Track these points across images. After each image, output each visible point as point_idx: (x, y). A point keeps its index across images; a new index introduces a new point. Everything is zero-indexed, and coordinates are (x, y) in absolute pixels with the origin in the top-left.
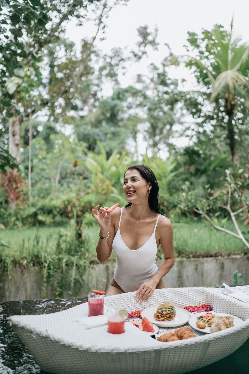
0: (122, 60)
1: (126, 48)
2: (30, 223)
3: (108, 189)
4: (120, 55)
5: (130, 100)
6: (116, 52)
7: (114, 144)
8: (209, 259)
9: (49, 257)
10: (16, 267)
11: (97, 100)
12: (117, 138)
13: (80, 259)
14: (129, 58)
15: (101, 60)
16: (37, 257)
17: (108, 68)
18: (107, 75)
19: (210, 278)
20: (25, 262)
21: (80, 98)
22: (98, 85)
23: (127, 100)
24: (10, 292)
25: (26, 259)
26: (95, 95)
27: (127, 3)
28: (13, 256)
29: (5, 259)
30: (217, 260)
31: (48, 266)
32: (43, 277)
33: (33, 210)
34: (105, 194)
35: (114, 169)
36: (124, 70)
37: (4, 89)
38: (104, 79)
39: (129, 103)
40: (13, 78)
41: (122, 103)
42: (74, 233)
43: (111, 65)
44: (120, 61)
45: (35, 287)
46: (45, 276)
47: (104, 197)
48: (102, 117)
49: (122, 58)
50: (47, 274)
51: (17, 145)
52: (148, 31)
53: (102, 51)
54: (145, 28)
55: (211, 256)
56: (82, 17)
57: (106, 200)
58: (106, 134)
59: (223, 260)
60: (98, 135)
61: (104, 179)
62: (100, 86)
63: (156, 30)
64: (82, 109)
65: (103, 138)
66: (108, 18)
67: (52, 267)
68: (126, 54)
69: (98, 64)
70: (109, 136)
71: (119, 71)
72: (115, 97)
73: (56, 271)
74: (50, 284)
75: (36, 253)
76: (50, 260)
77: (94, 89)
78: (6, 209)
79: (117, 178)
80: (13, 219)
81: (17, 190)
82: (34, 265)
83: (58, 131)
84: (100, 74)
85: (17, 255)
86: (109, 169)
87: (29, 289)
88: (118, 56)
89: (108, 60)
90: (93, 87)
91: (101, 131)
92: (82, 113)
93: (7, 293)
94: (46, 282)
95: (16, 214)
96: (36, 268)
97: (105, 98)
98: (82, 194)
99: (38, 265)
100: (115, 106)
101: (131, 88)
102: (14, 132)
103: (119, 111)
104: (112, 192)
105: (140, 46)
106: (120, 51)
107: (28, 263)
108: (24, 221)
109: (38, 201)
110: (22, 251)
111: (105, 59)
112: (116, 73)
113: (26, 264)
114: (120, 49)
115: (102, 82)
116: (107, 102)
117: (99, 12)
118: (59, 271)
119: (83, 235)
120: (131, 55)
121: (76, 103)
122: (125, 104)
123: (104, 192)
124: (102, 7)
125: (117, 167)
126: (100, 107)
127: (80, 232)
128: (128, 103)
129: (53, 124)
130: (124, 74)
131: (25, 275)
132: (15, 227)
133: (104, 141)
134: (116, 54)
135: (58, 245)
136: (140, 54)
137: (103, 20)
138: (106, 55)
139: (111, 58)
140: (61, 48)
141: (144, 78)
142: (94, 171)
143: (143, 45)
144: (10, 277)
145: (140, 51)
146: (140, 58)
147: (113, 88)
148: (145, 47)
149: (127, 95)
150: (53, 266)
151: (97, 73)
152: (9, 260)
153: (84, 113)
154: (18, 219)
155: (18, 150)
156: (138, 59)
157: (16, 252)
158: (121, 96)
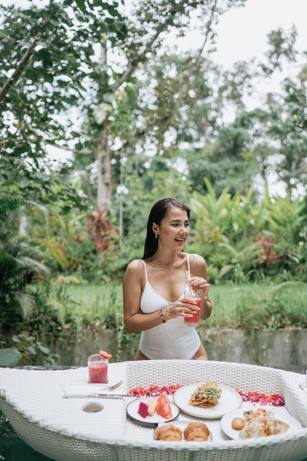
0: (248, 76)
1: (252, 61)
3: (216, 237)
4: (245, 70)
5: (258, 125)
6: (240, 67)
7: (236, 182)
10: (87, 328)
11: (215, 128)
12: (240, 175)
14: (256, 74)
15: (222, 78)
17: (230, 88)
18: (228, 98)
20: (98, 323)
21: (196, 127)
22: (217, 110)
23: (253, 127)
25: (100, 320)
27: (245, 3)
28: (84, 316)
29: (74, 320)
32: (117, 342)
34: (212, 243)
35: (224, 212)
36: (250, 90)
37: (91, 119)
38: (224, 101)
39: (257, 131)
40: (102, 105)
41: (247, 130)
43: (234, 84)
44: (244, 78)
46: (120, 341)
47: (211, 248)
48: (222, 150)
49: (248, 74)
50: (122, 339)
51: (107, 184)
52: (283, 36)
53: (222, 66)
54: (279, 33)
56: (184, 25)
57: (213, 251)
58: (226, 170)
60: (216, 171)
61: (212, 225)
62: (220, 111)
63: (294, 35)
64: (198, 140)
65: (222, 175)
66: (218, 24)
68: (252, 69)
69: (217, 83)
70: (231, 172)
71: (244, 91)
72: (238, 123)
73: (133, 336)
74: (126, 352)
75: (111, 314)
77: (212, 114)
78: (93, 260)
79: (228, 223)
80: (100, 272)
81: (105, 238)
82: (107, 327)
83: (168, 168)
84: (220, 96)
85: (89, 314)
86: (218, 212)
88: (243, 71)
89: (230, 78)
90: (210, 112)
91: (221, 166)
92: (197, 145)
94: (120, 349)
95: (104, 267)
96: (110, 331)
97: (226, 126)
99: (113, 327)
100: (239, 135)
101: (259, 110)
102: (103, 169)
103: (243, 140)
104: (222, 241)
105: (270, 57)
106: (246, 65)
107: (102, 324)
108: (113, 275)
109: (130, 251)
110: (95, 309)
111: (226, 77)
112: (240, 92)
113: (99, 326)
114: (245, 63)
115: (223, 106)
116: (229, 131)
117: (207, 19)
120: (260, 70)
121: (190, 133)
122: (251, 132)
123: (210, 241)
124: (210, 12)
125: (229, 210)
126: (220, 138)
128: (255, 131)
129: (163, 160)
130: (250, 94)
131: (97, 339)
132: (103, 282)
133: (224, 178)
134: (240, 69)
136: (271, 67)
137: (212, 26)
138: (227, 72)
139: (234, 75)
140: (171, 68)
141: (276, 98)
142: (200, 216)
143: (275, 55)
144: (79, 341)
145: (271, 62)
146: (271, 72)
147: (236, 113)
148: (278, 57)
149: (254, 120)
151: (216, 95)
152: (79, 320)
153: (200, 145)
154: (105, 273)
155: (108, 190)
156: (269, 74)
157: (89, 311)
158: (246, 122)
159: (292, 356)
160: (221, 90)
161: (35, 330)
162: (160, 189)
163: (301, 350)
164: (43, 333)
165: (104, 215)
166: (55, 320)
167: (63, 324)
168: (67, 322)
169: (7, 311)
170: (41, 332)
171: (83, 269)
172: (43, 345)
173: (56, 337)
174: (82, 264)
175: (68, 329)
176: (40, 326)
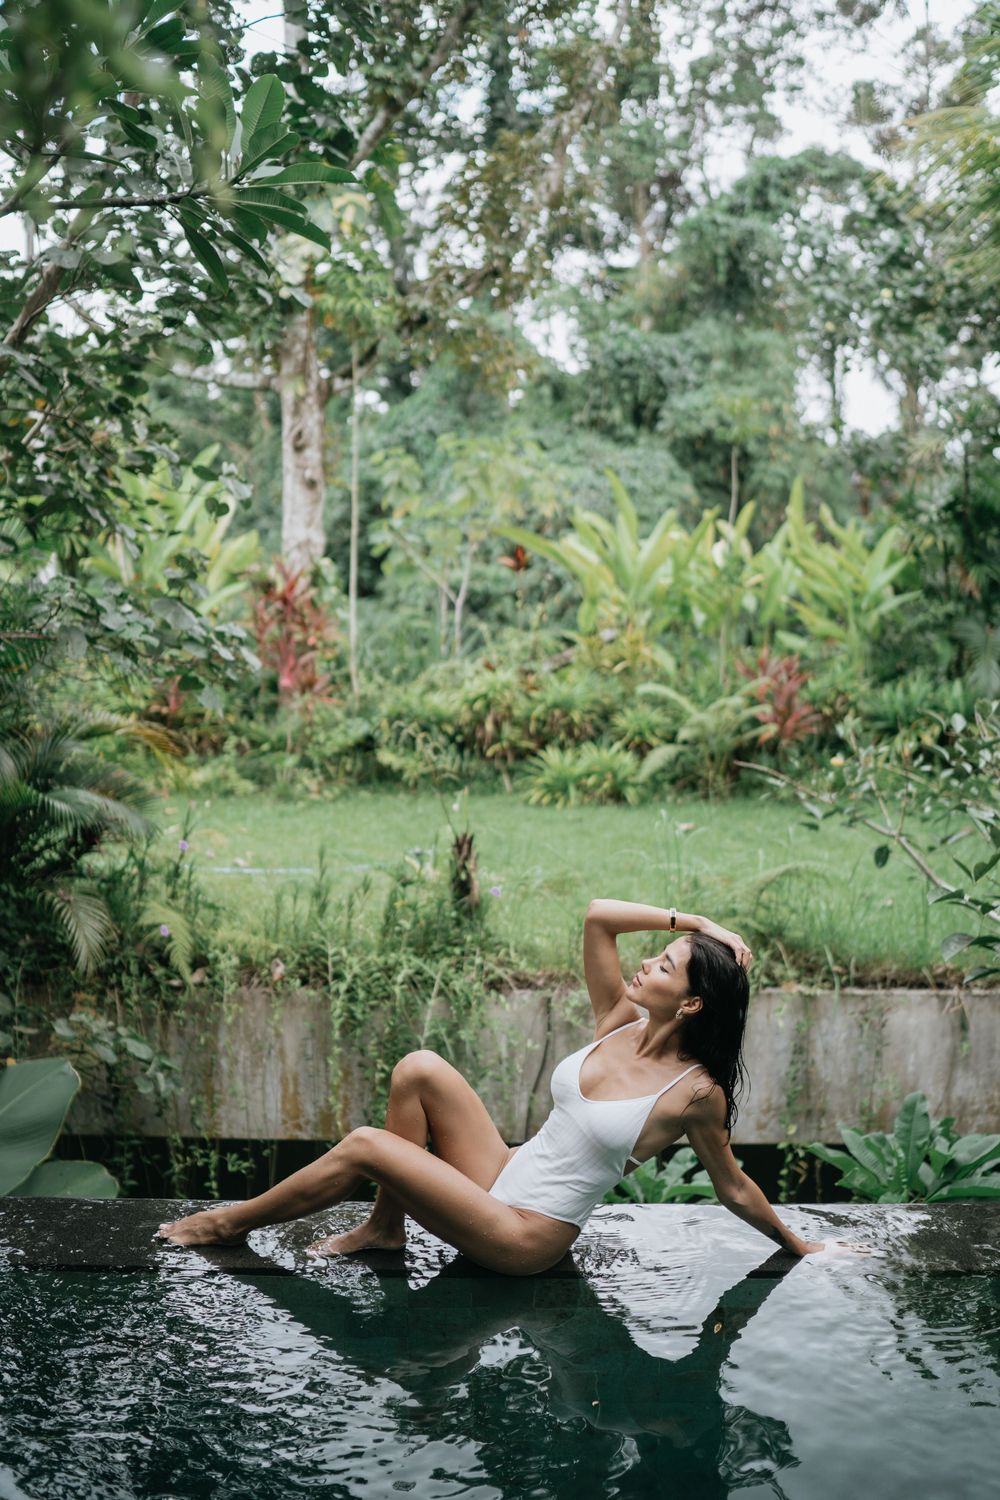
0: (791, 26)
2: (348, 774)
3: (636, 656)
8: (916, 994)
9: (354, 960)
10: (250, 986)
11: (678, 203)
13: (459, 969)
14: (820, 17)
16: (319, 953)
17: (731, 67)
18: (725, 99)
19: (912, 1058)
20: (279, 970)
21: (612, 199)
24: (235, 1061)
25: (284, 960)
26: (672, 181)
28: (242, 951)
29: (216, 960)
30: (943, 1000)
31: (349, 990)
32: (329, 1026)
33: (359, 729)
35: (662, 578)
36: (797, 74)
38: (711, 110)
39: (807, 225)
42: (448, 876)
43: (743, 53)
44: (781, 32)
45: (310, 1052)
46: (337, 1024)
48: (692, 287)
49: (792, 18)
50: (344, 1018)
51: (311, 484)
55: (922, 984)
58: (706, 359)
59: (966, 1004)
60: (673, 363)
61: (628, 611)
64: (619, 241)
65: (692, 376)
67: (362, 994)
69: (686, 47)
70: (719, 365)
71: (777, 76)
72: (749, 197)
73: (373, 1008)
74: (355, 1048)
75: (314, 943)
76: (357, 969)
79: (677, 606)
80: (291, 761)
81: (305, 658)
82: (305, 982)
84: (698, 89)
85: (256, 944)
86: (646, 578)
87: (291, 1058)
88: (776, 8)
89: (732, 29)
91: (687, 345)
93: (224, 1063)
94: (338, 1044)
95: (303, 740)
96: (312, 993)
98: (544, 667)
99: (320, 983)
100: (748, 239)
101: (817, 157)
102: (299, 435)
107: (290, 973)
108: (327, 768)
109: (381, 691)
110: (272, 929)
112: (766, 78)
113: (282, 978)
115: (706, 125)
116: (716, 224)
118: (386, 1005)
119: (476, 885)
120: (830, 7)
121: (594, 218)
127: (463, 876)
131: (278, 1016)
133: (698, 386)
135: (390, 918)
139: (745, 20)
141: (885, 102)
142: (587, 587)
144: (229, 1019)
146: (869, 15)
147: (748, 154)
149: (802, 191)
150: (368, 991)
151: (683, 87)
152: (228, 964)
153: (625, 258)
154: (306, 763)
155: (316, 502)
156: (859, 23)
157: (255, 933)
158: (773, 197)
159: (792, 1063)
160: (701, 71)
161: (112, 987)
162: (473, 494)
163: (819, 1045)
164: (135, 997)
165: (303, 582)
166: (164, 961)
167: (186, 971)
168: (198, 962)
169: (33, 934)
170: (128, 995)
171: (239, 747)
172: (134, 1037)
173: (169, 1006)
174: (236, 731)
175: (201, 985)
176: (124, 978)
